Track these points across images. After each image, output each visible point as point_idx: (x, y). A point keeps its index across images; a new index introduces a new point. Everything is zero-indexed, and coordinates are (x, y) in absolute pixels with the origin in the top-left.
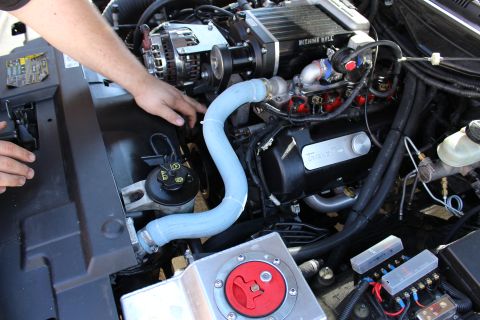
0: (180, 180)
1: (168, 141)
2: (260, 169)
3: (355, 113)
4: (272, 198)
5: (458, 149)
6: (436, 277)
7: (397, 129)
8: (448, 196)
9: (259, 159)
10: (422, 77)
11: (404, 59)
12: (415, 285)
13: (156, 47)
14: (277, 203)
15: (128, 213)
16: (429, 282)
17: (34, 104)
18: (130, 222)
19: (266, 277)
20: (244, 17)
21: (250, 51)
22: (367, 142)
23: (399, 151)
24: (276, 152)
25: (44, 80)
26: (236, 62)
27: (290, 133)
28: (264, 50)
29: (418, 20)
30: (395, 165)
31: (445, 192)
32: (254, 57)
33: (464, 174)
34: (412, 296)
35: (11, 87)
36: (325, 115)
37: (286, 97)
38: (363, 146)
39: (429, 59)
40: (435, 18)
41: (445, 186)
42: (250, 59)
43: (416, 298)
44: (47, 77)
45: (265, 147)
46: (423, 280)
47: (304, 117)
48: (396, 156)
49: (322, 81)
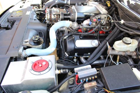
0: (37, 39)
1: (43, 34)
2: (63, 44)
3: (95, 35)
4: (66, 53)
5: (118, 45)
6: (96, 77)
7: (106, 40)
8: (118, 62)
9: (63, 41)
10: (119, 27)
11: (113, 21)
12: (88, 77)
13: (48, 12)
14: (68, 56)
15: (23, 45)
16: (93, 78)
17: (15, 21)
18: (22, 47)
19: (44, 63)
20: (72, 6)
21: (69, 15)
23: (105, 46)
25: (20, 16)
26: (65, 17)
27: (73, 36)
28: (73, 14)
29: (122, 13)
30: (103, 50)
31: (118, 61)
33: (123, 55)
34: (86, 80)
35: (12, 16)
36: (85, 33)
37: (77, 27)
39: (120, 22)
40: (128, 12)
41: (118, 59)
42: (69, 16)
43: (87, 81)
44: (21, 16)
45: (65, 38)
46: (91, 76)
47: (79, 32)
48: (104, 47)
49: (89, 25)
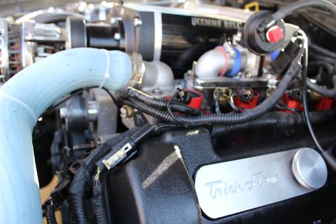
3: (286, 118)
9: (97, 188)
21: (119, 28)
22: (320, 164)
24: (131, 171)
26: (96, 41)
27: (168, 138)
28: (137, 22)
32: (123, 35)
37: (169, 91)
38: (314, 170)
42: (117, 37)
45: (110, 161)
49: (228, 74)
